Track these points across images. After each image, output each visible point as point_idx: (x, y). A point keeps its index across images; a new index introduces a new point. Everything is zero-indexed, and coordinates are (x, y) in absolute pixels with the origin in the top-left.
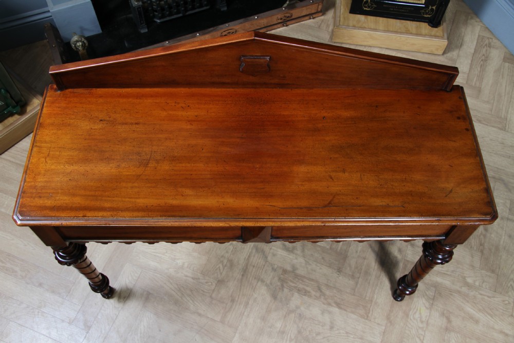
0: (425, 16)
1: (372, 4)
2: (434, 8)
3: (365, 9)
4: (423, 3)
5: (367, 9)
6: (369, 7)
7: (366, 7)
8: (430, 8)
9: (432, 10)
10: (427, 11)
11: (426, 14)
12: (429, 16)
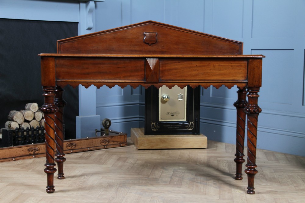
0: (190, 130)
1: (157, 126)
2: (193, 123)
3: (153, 130)
4: (186, 120)
5: (154, 130)
6: (155, 128)
7: (154, 129)
8: (190, 123)
9: (192, 124)
10: (190, 126)
11: (190, 128)
12: (192, 129)
